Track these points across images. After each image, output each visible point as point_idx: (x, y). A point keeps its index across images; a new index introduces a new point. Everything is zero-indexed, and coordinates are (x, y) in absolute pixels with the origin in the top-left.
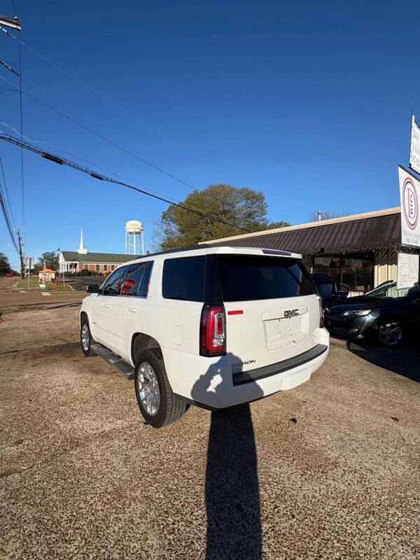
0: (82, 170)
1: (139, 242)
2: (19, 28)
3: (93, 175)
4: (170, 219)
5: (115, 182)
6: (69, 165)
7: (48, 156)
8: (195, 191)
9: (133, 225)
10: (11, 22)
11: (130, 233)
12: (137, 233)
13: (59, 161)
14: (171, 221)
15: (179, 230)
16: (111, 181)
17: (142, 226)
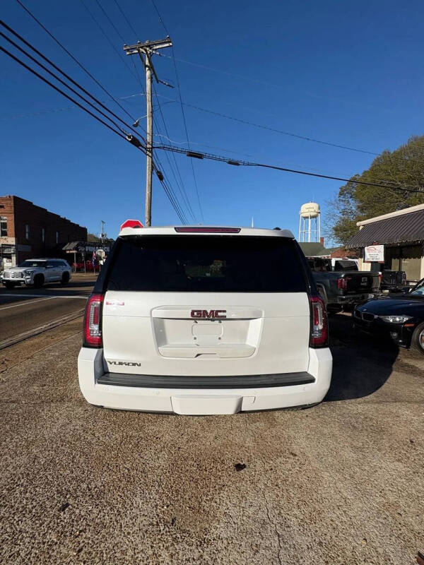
0: (220, 160)
1: (315, 227)
2: (171, 44)
3: (230, 163)
4: (349, 196)
5: (252, 165)
6: (209, 158)
7: (191, 155)
8: (385, 152)
9: (308, 208)
10: (165, 43)
11: (306, 218)
12: (312, 217)
13: (200, 156)
14: (351, 197)
15: (359, 207)
16: (248, 165)
17: (319, 208)
